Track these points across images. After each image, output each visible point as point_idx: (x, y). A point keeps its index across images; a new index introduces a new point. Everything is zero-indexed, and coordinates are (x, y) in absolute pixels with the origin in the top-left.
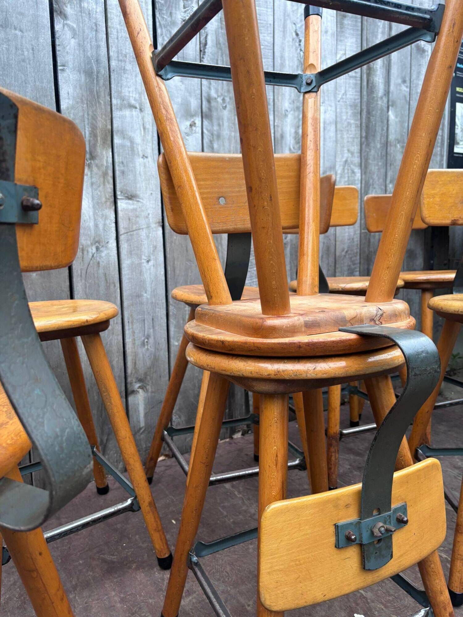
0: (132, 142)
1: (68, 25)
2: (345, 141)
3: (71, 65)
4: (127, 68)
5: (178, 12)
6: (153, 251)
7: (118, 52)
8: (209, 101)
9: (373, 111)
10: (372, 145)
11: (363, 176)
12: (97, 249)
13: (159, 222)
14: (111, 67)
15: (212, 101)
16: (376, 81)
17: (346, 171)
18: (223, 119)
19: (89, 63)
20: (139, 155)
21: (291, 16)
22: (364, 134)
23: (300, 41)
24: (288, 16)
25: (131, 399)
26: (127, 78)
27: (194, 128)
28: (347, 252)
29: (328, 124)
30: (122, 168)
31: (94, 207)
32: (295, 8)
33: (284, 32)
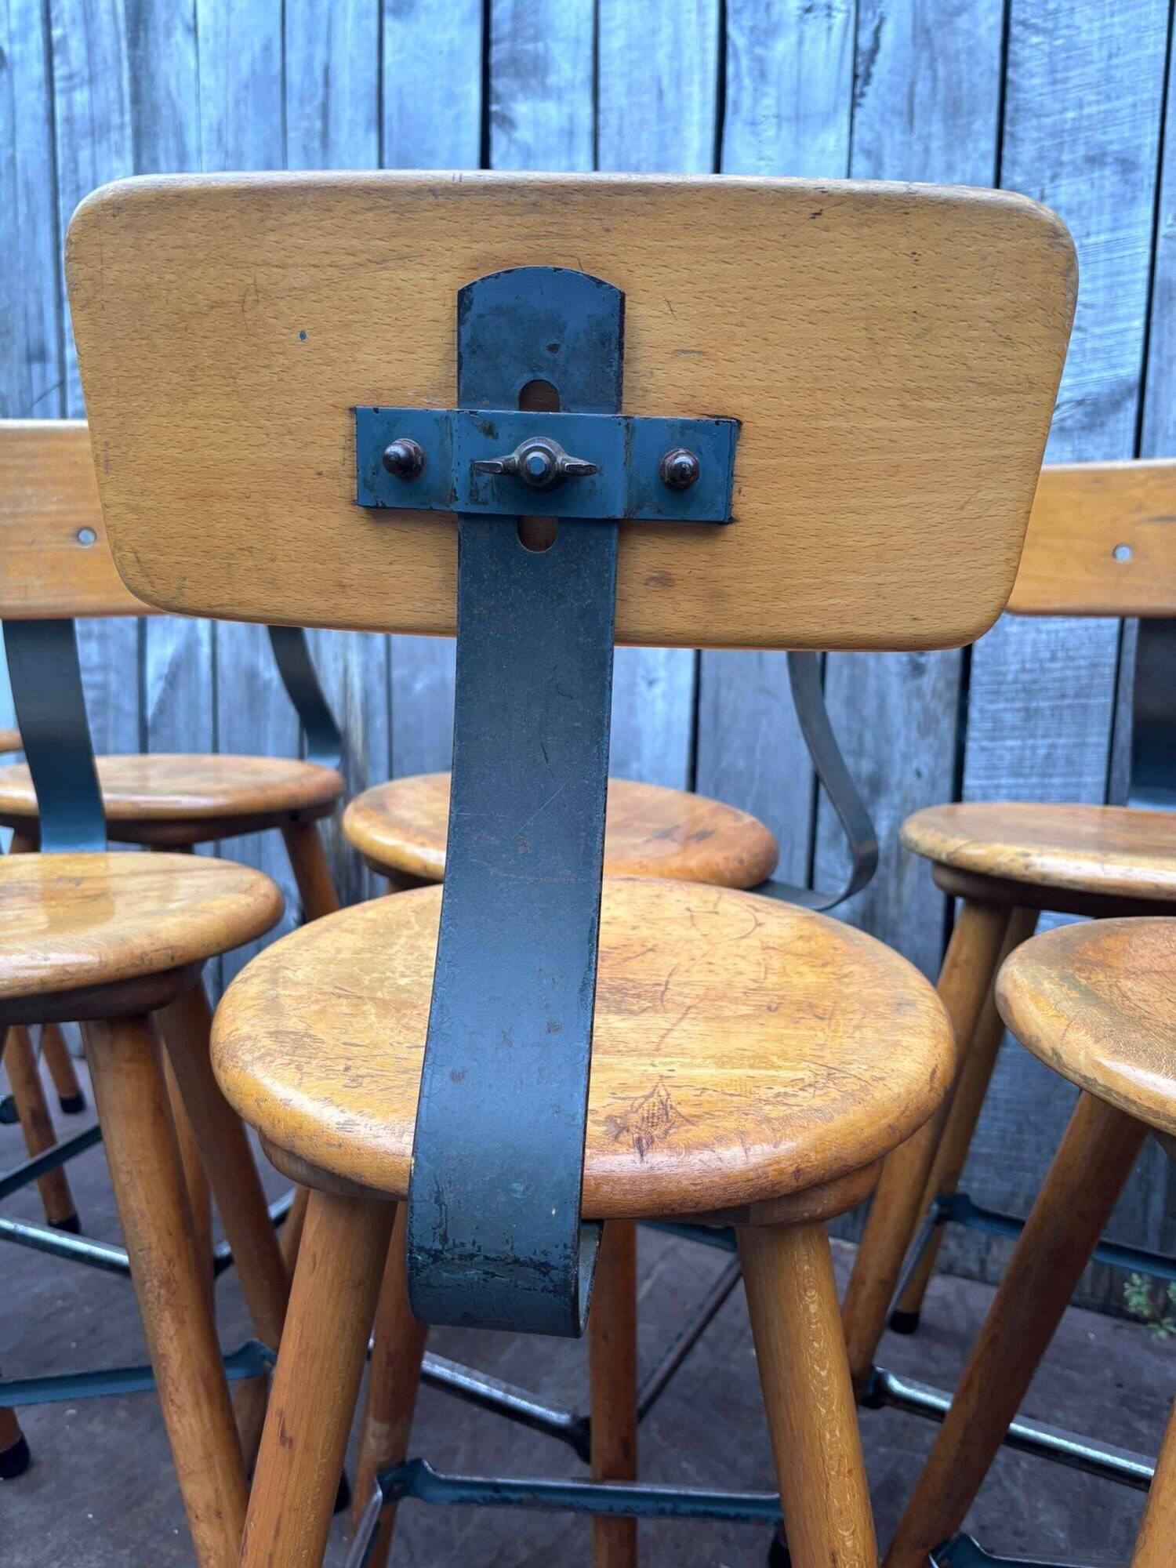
1: (516, 142)
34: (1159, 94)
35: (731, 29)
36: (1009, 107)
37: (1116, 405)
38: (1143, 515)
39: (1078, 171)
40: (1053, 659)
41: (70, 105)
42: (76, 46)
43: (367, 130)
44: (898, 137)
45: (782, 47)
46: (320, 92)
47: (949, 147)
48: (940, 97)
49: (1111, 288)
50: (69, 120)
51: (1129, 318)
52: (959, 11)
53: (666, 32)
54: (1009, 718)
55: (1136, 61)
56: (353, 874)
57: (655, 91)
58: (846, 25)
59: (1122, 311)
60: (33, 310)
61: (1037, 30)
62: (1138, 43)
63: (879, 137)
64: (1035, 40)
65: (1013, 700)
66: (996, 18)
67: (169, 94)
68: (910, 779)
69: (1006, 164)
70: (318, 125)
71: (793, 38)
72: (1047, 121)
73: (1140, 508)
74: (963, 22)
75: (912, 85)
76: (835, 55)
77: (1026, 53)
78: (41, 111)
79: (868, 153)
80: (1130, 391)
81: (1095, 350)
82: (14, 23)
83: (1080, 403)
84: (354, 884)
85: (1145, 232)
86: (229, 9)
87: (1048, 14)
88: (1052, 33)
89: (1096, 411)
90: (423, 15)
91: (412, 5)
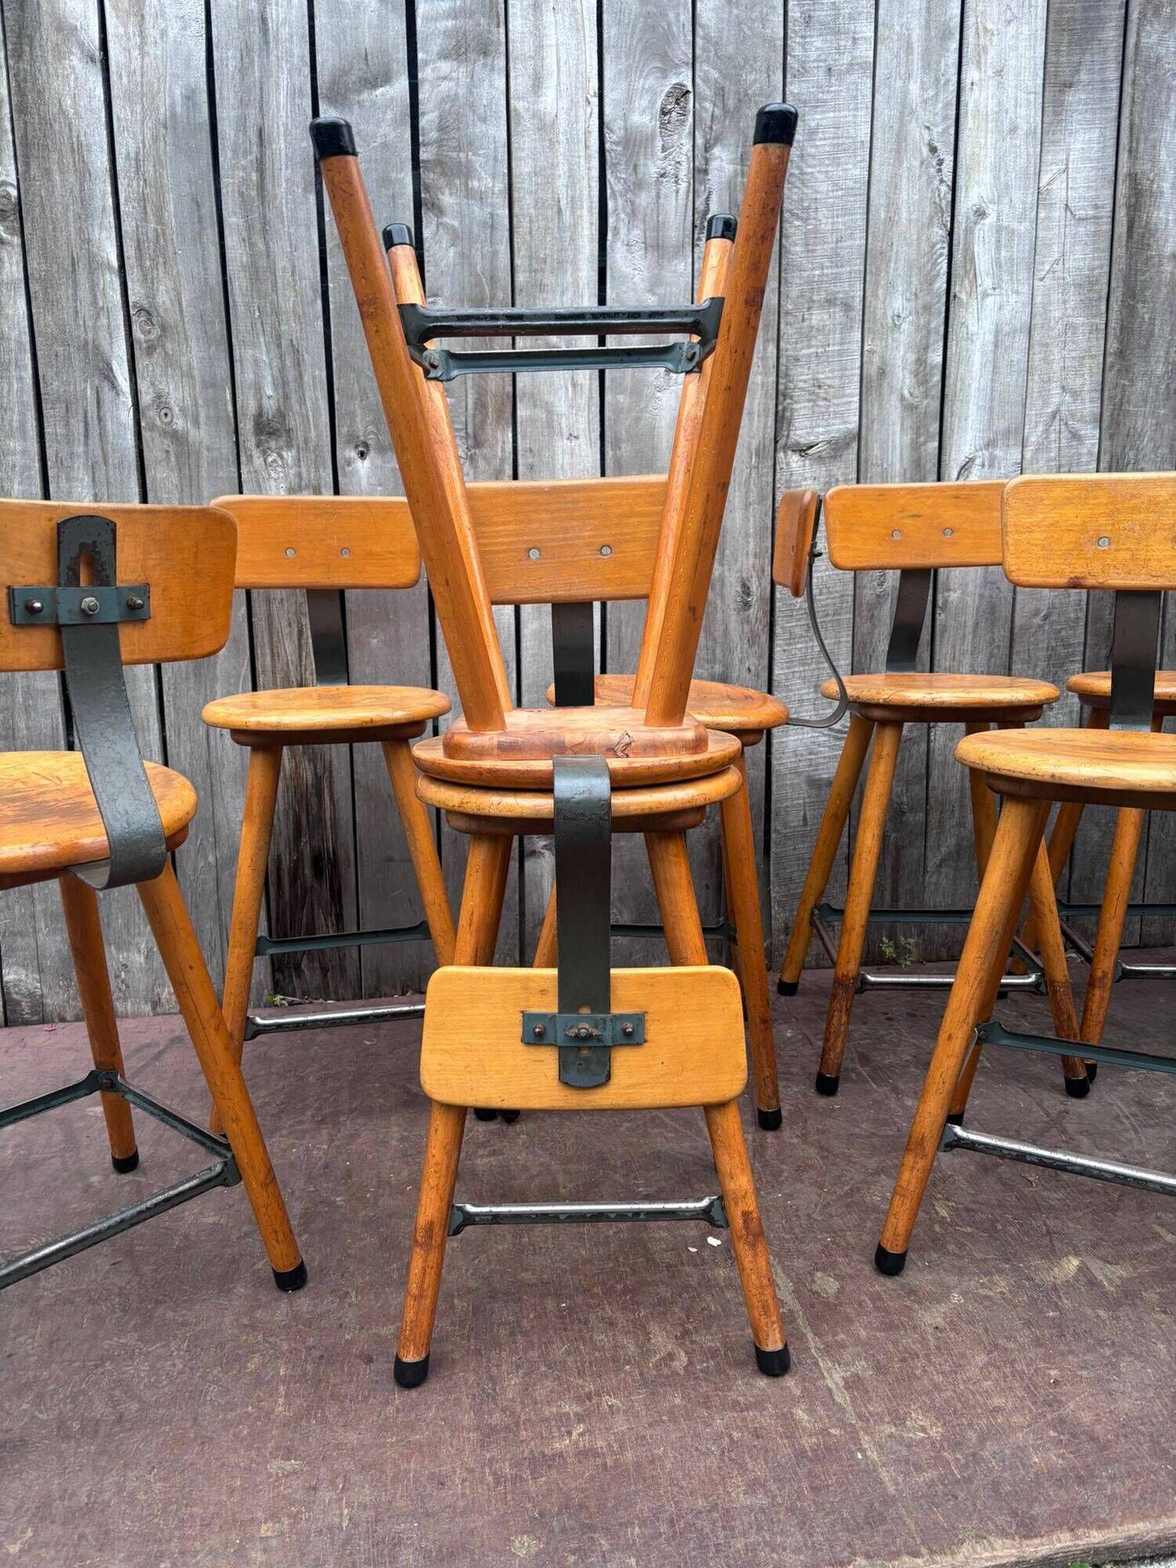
0: (550, 412)
1: (445, 226)
2: (1056, 367)
3: (447, 292)
4: (545, 281)
5: (650, 163)
7: (530, 257)
9: (1145, 289)
10: (1139, 368)
11: (1106, 444)
14: (517, 284)
16: (1158, 218)
17: (1053, 436)
19: (479, 284)
20: (562, 436)
21: (921, 112)
22: (1113, 346)
23: (940, 162)
24: (912, 112)
25: (529, 864)
28: (1046, 617)
29: (1008, 334)
30: (530, 460)
32: (931, 93)
33: (898, 152)
34: (862, 268)
35: (609, 176)
36: (784, 262)
37: (848, 445)
38: (905, 514)
39: (822, 307)
43: (305, 189)
45: (644, 199)
46: (255, 149)
49: (841, 377)
51: (852, 396)
53: (562, 169)
54: (798, 631)
55: (851, 247)
56: (314, 801)
57: (555, 209)
58: (688, 192)
59: (848, 391)
61: (799, 218)
62: (851, 236)
64: (797, 223)
65: (799, 620)
68: (745, 674)
69: (783, 297)
70: (254, 176)
71: (653, 193)
72: (805, 274)
73: (904, 510)
76: (681, 210)
80: (854, 438)
81: (835, 413)
83: (829, 442)
84: (315, 810)
85: (857, 347)
86: (143, 54)
87: (804, 209)
88: (806, 220)
89: (837, 447)
90: (356, 107)
91: (345, 97)
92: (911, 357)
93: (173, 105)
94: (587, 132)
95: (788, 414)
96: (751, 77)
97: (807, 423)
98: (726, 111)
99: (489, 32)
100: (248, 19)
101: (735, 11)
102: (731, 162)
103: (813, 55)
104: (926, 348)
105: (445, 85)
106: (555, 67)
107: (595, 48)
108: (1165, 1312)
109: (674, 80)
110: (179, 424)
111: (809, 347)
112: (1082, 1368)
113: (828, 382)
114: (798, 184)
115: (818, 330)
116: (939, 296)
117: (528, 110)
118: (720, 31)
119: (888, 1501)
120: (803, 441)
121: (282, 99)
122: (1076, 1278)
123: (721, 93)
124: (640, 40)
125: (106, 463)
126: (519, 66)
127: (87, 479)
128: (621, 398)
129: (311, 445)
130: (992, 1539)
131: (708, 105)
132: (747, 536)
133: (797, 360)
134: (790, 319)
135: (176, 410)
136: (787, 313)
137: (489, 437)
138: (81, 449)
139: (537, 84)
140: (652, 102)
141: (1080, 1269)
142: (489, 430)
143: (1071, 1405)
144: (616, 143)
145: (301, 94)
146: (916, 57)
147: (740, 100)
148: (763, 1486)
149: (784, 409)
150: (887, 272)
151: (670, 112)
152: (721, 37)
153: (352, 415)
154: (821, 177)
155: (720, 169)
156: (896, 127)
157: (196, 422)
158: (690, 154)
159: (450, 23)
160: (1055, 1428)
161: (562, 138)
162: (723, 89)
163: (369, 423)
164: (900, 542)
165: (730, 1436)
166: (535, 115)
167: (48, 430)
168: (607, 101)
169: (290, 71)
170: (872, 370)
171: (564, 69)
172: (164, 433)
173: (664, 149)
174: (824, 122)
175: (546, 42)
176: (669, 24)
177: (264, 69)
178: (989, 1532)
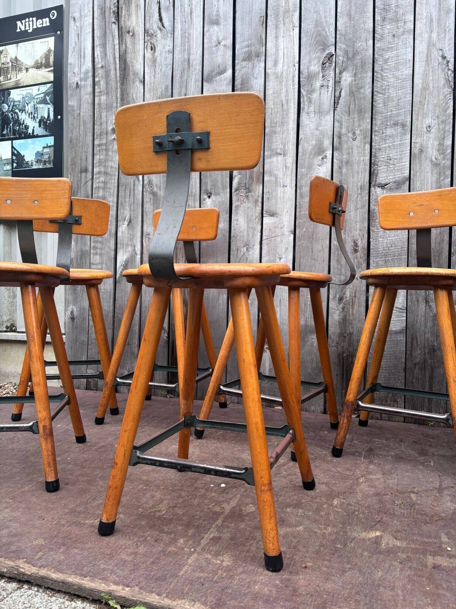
0: (276, 178)
5: (317, 83)
6: (285, 251)
7: (271, 122)
8: (340, 137)
12: (247, 249)
13: (291, 231)
15: (342, 137)
18: (352, 148)
20: (280, 186)
21: (437, 44)
23: (448, 62)
24: (434, 45)
26: (276, 137)
27: (325, 160)
30: (268, 196)
31: (248, 222)
32: (442, 36)
33: (427, 61)
34: (411, 109)
35: (302, 90)
36: (374, 111)
37: (404, 183)
38: (415, 205)
39: (391, 127)
40: (391, 247)
41: (100, 100)
42: (103, 83)
44: (346, 118)
45: (315, 96)
47: (359, 120)
48: (356, 109)
49: (401, 155)
50: (99, 104)
51: (405, 162)
52: (361, 88)
53: (284, 90)
55: (405, 101)
57: (281, 105)
58: (332, 91)
59: (404, 161)
60: (84, 158)
61: (380, 93)
62: (405, 97)
63: (341, 117)
64: (380, 95)
66: (370, 90)
67: (133, 98)
69: (374, 125)
71: (318, 93)
72: (384, 115)
73: (415, 203)
74: (362, 90)
75: (349, 105)
76: (329, 98)
77: (378, 98)
78: (90, 101)
79: (339, 121)
80: (407, 179)
81: (398, 170)
82: (82, 76)
83: (395, 182)
85: (408, 141)
86: (155, 77)
87: (383, 89)
88: (384, 94)
89: (398, 185)
90: (215, 82)
91: (211, 79)
92: (436, 143)
93: (162, 91)
94: (294, 76)
95: (376, 172)
96: (359, 45)
97: (385, 175)
98: (348, 59)
99: (260, 49)
100: (184, 60)
101: (352, 22)
102: (351, 77)
103: (386, 31)
104: (444, 139)
105: (244, 70)
106: (282, 56)
107: (298, 46)
108: (401, 563)
109: (327, 52)
110: (155, 189)
111: (385, 144)
112: (326, 567)
113: (394, 157)
114: (380, 80)
115: (390, 137)
116: (449, 116)
117: (271, 72)
118: (346, 30)
119: (175, 576)
120: (383, 182)
121: (193, 84)
122: (369, 539)
123: (346, 52)
124: (314, 40)
125: (134, 204)
126: (269, 58)
127: (128, 209)
128: (303, 170)
129: (193, 194)
130: (197, 603)
131: (341, 58)
132: (356, 222)
133: (380, 149)
134: (377, 133)
135: (154, 186)
136: (375, 131)
137: (254, 188)
138: (128, 200)
139: (276, 63)
140: (319, 61)
141: (377, 537)
142: (254, 186)
143: (301, 577)
144: (304, 78)
145: (198, 81)
146: (435, 24)
147: (354, 54)
148: (136, 555)
149: (374, 170)
150: (424, 109)
151: (326, 63)
152: (347, 33)
153: (206, 183)
154: (391, 76)
155: (346, 80)
156: (426, 52)
157: (160, 189)
158: (334, 77)
159: (247, 49)
160: (281, 582)
161: (284, 80)
162: (347, 51)
163: (212, 185)
164: (413, 217)
165: (146, 538)
166: (275, 73)
167: (120, 194)
168: (301, 64)
169: (195, 74)
170: (415, 150)
171: (286, 56)
172: (150, 193)
173: (323, 76)
174: (392, 55)
175: (280, 48)
176: (326, 33)
177: (188, 76)
178: (199, 601)
